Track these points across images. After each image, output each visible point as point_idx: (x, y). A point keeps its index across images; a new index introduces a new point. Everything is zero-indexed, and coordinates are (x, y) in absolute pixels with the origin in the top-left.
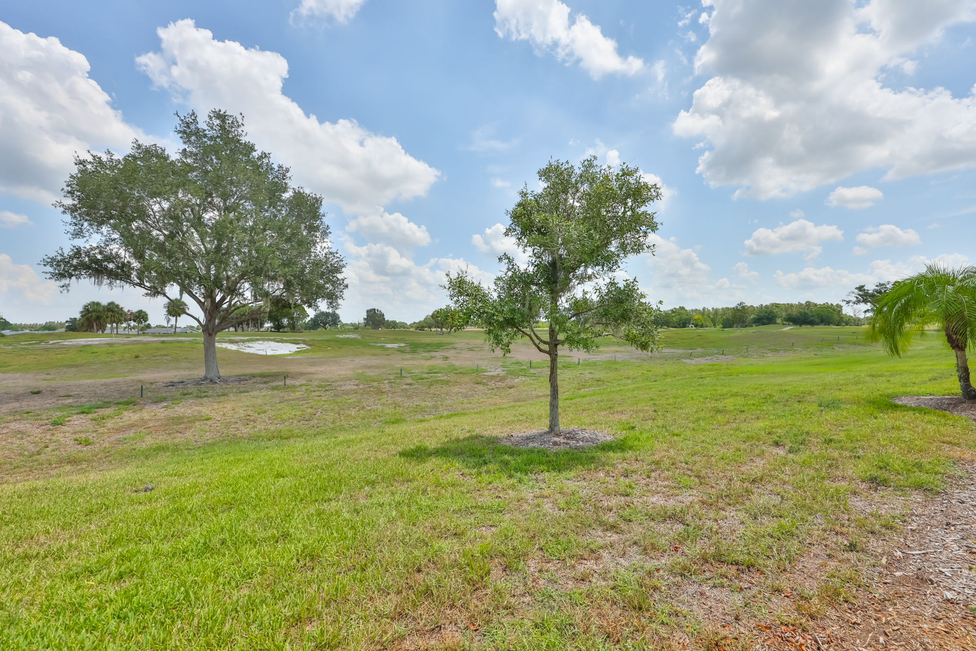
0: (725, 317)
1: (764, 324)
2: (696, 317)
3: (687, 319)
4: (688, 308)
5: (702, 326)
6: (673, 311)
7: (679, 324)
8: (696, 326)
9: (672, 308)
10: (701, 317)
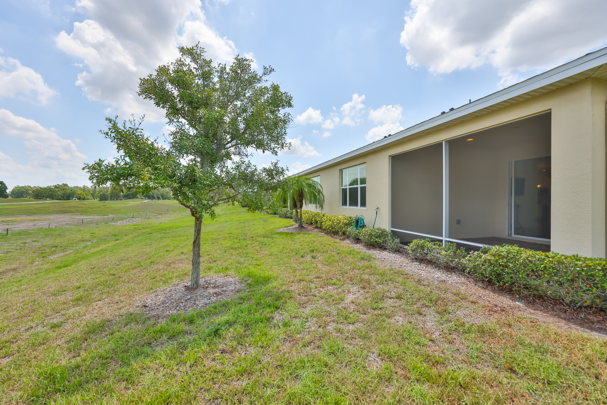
0: (101, 193)
1: (130, 198)
2: (79, 192)
3: (71, 194)
4: (71, 185)
5: (84, 199)
6: (56, 187)
7: (63, 197)
8: (79, 199)
9: (55, 184)
10: (82, 192)
